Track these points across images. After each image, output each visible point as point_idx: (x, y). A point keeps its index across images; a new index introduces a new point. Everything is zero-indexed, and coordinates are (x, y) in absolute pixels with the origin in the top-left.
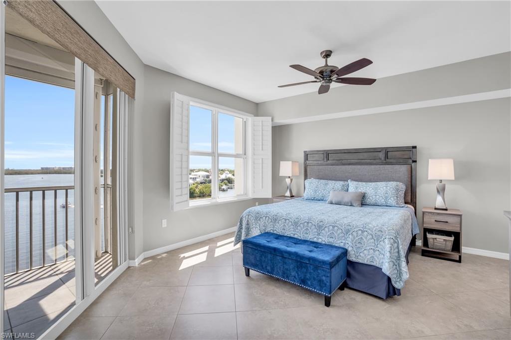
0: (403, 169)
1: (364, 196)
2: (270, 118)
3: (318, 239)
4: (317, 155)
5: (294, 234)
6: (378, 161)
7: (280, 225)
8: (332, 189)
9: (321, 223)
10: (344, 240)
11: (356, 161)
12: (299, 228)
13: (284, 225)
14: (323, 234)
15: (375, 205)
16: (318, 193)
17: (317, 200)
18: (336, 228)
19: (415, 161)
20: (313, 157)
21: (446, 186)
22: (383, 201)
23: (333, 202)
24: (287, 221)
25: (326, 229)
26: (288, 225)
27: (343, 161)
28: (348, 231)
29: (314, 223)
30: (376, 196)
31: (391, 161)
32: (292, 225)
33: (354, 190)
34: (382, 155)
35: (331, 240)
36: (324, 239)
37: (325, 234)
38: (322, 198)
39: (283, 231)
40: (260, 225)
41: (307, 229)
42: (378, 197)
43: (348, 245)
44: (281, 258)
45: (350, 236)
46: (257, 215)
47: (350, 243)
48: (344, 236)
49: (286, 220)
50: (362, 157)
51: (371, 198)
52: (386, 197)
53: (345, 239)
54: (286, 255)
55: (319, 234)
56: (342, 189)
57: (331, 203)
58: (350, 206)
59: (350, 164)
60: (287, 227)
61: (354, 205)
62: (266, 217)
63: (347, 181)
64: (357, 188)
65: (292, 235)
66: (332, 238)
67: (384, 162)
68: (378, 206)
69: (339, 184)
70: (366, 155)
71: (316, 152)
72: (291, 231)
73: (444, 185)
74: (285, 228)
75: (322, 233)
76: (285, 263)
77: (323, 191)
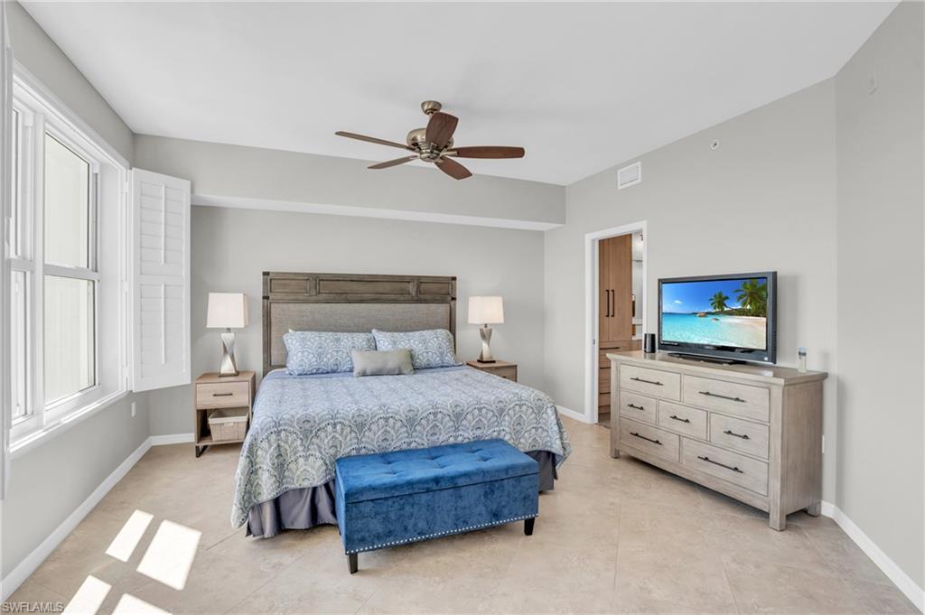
0: (442, 309)
1: (412, 357)
2: (187, 184)
3: (456, 437)
4: (294, 282)
5: (410, 444)
6: (407, 297)
7: (375, 434)
8: (350, 348)
9: (459, 409)
10: (497, 426)
11: (373, 296)
12: (418, 428)
13: (386, 431)
14: (465, 426)
15: (429, 367)
16: (325, 360)
17: (322, 373)
18: (484, 411)
19: (454, 299)
20: (285, 285)
21: (493, 331)
22: (436, 360)
23: (368, 372)
24: (391, 421)
25: (469, 417)
26: (394, 428)
27: (349, 296)
28: (501, 411)
29: (445, 412)
30: (427, 353)
31: (426, 297)
32: (403, 425)
33: (390, 346)
34: (412, 288)
35: (478, 433)
36: (466, 435)
37: (468, 425)
38: (335, 368)
39: (384, 444)
40: (319, 447)
41: (436, 426)
42: (430, 354)
43: (504, 433)
44: (451, 491)
45: (507, 418)
46: (307, 426)
47: (507, 429)
48: (497, 421)
49: (386, 420)
50: (381, 290)
51: (420, 357)
52: (442, 354)
53: (499, 424)
54: (461, 482)
55: (457, 429)
56: (369, 347)
57: (364, 374)
58: (398, 374)
59: (361, 301)
60: (392, 432)
61: (404, 372)
62: (335, 425)
63: (370, 332)
64: (395, 343)
65: (405, 447)
66: (479, 428)
67: (416, 298)
68: (431, 368)
69: (360, 338)
70: (388, 287)
71: (292, 277)
72: (402, 439)
73: (491, 330)
74: (387, 437)
75: (463, 425)
76: (460, 497)
77: (335, 354)
